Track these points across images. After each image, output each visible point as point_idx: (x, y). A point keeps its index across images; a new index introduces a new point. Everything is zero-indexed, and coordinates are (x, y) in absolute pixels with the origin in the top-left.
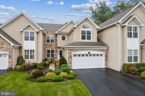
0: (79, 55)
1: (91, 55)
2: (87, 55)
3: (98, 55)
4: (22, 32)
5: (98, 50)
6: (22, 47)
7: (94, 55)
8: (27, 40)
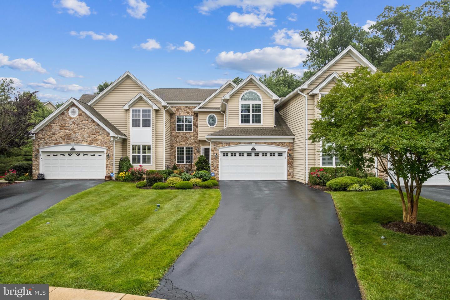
0: (234, 154)
1: (257, 155)
2: (249, 154)
3: (272, 154)
4: (127, 110)
5: (273, 143)
6: (128, 141)
7: (265, 154)
8: (136, 126)
